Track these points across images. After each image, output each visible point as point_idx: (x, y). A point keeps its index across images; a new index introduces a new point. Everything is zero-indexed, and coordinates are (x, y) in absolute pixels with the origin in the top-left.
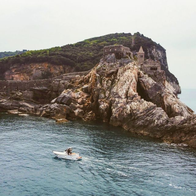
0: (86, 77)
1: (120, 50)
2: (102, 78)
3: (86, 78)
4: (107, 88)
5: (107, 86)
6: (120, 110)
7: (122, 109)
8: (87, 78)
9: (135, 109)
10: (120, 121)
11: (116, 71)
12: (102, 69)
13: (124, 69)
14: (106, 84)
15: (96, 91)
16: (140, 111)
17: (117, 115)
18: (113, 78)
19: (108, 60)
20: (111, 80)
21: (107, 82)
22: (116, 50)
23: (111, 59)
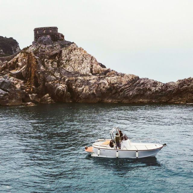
0: (9, 62)
1: (55, 32)
2: (42, 60)
3: (10, 64)
4: (54, 70)
5: (53, 67)
6: (95, 86)
7: (97, 85)
8: (12, 63)
9: (116, 82)
10: (99, 97)
11: (59, 52)
12: (41, 51)
13: (69, 49)
14: (51, 66)
15: (41, 73)
16: (123, 84)
17: (94, 91)
18: (57, 59)
19: (45, 42)
20: (56, 62)
21: (51, 63)
22: (51, 31)
23: (47, 40)
